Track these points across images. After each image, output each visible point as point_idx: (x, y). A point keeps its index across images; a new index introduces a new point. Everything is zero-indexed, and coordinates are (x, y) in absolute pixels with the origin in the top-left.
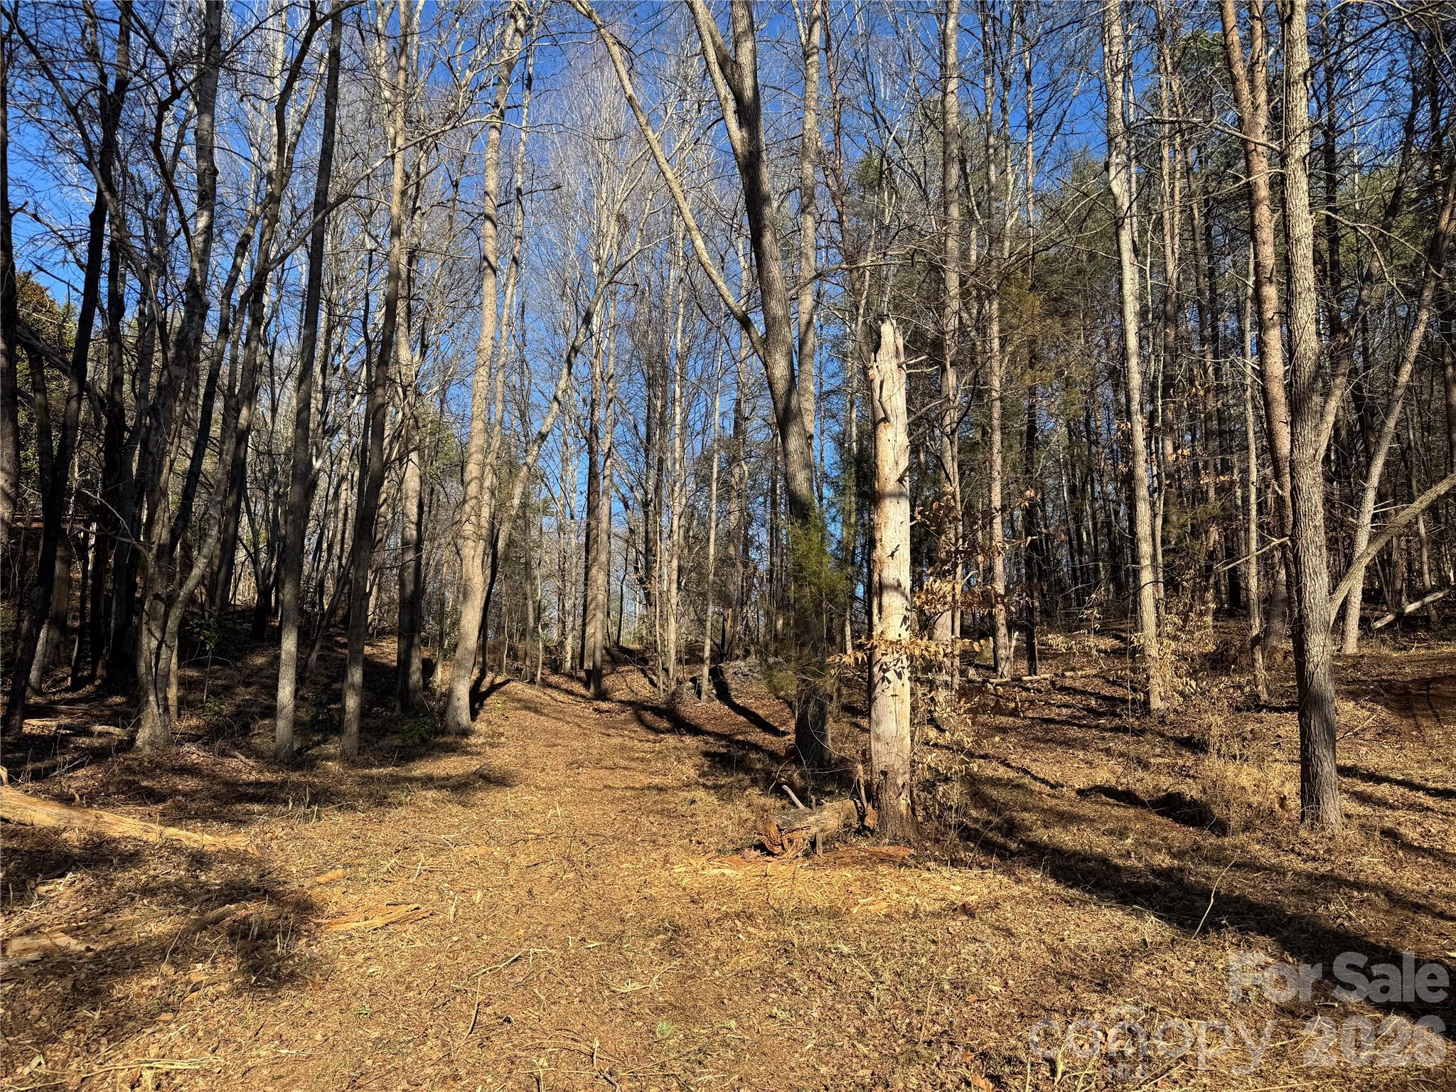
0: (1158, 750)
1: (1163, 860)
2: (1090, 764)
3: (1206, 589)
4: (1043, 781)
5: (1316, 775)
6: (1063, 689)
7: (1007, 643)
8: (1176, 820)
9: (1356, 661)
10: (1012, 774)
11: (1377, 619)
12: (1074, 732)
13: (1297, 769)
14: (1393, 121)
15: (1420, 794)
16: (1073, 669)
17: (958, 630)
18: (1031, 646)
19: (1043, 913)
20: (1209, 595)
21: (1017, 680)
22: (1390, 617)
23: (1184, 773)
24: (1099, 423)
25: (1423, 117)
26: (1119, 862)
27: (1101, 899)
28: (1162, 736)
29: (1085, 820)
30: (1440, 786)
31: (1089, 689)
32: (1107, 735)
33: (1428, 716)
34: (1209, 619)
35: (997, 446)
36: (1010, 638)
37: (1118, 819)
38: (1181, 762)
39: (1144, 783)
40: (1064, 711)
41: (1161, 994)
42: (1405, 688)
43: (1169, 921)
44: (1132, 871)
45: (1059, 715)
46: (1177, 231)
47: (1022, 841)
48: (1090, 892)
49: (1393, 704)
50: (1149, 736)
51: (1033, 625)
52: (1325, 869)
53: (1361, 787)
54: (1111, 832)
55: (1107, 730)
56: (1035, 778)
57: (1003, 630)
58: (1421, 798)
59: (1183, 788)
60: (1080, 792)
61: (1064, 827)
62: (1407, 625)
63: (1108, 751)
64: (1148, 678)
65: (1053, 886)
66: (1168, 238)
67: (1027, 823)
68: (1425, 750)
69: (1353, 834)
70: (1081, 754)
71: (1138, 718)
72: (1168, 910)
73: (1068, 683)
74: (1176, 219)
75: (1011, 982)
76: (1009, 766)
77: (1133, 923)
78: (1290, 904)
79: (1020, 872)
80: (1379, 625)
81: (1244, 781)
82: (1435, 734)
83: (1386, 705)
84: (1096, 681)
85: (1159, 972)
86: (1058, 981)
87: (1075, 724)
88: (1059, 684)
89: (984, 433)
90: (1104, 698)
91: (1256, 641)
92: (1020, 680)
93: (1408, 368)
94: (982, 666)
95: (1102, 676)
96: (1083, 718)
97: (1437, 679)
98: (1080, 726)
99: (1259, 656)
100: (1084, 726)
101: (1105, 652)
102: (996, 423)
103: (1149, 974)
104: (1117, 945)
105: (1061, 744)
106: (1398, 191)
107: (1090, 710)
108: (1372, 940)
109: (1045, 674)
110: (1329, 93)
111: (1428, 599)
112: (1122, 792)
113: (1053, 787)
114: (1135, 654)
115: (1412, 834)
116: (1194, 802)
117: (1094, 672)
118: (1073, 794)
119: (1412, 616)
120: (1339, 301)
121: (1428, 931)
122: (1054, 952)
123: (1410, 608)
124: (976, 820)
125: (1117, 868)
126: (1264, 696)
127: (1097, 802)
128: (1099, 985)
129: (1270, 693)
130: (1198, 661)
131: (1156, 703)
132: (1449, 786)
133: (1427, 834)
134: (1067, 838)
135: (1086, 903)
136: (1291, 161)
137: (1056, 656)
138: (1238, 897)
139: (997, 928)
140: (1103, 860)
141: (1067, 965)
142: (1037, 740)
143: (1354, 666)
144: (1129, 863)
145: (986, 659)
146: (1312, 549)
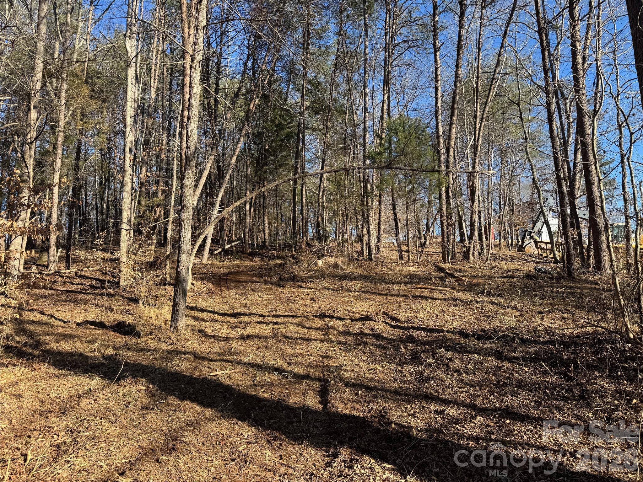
0: (119, 303)
1: (110, 351)
2: (86, 311)
3: (153, 234)
4: (61, 320)
5: (178, 310)
6: (81, 276)
7: (55, 254)
8: (120, 333)
9: (205, 266)
10: (44, 318)
11: (215, 250)
12: (82, 297)
13: (171, 308)
14: (241, 62)
15: (216, 315)
16: (88, 267)
17: (24, 246)
18: (68, 256)
19: (41, 384)
20: (154, 237)
21: (58, 272)
22: (220, 250)
23: (128, 313)
24: (116, 155)
25: (250, 64)
26: (89, 355)
27: (75, 373)
28: (123, 297)
29: (77, 337)
30: (223, 312)
31: (93, 276)
32: (97, 297)
33: (225, 287)
34: (152, 247)
35: (59, 155)
36: (57, 251)
37: (93, 335)
38: (127, 308)
39: (109, 318)
40: (79, 287)
41: (91, 411)
42: (220, 276)
43: (104, 378)
44: (93, 358)
45: (76, 289)
46: (157, 77)
47: (42, 350)
48: (70, 370)
49: (214, 282)
50: (117, 297)
51: (70, 246)
52: (174, 347)
53: (197, 314)
54: (89, 341)
55: (98, 295)
56: (56, 319)
57: (53, 248)
58: (217, 317)
59: (125, 319)
60: (79, 324)
61: (66, 341)
62: (226, 253)
63: (96, 305)
64: (120, 271)
65: (52, 370)
66: (153, 79)
67: (47, 341)
68: (221, 299)
69: (188, 333)
70: (83, 307)
71: (113, 289)
72: (105, 373)
73: (83, 273)
74: (157, 72)
75: (14, 421)
76: (43, 314)
77: (88, 381)
78: (157, 364)
79: (36, 366)
80: (216, 252)
81: (152, 314)
82: (226, 293)
83: (212, 283)
84: (98, 273)
85: (93, 401)
86: (41, 415)
87: (83, 293)
88: (79, 274)
89: (54, 148)
90: (100, 280)
91: (168, 257)
92: (59, 272)
93: (235, 157)
94: (40, 265)
95: (100, 270)
96: (88, 290)
97: (230, 273)
98: (85, 294)
99: (168, 263)
100: (88, 293)
101: (104, 259)
102: (60, 143)
103: (88, 404)
104: (77, 393)
105: (74, 302)
106: (239, 89)
107: (92, 286)
108: (185, 373)
109: (73, 269)
110: (221, 42)
111: (233, 244)
112: (99, 323)
113: (65, 322)
114: (115, 261)
115: (209, 331)
116: (129, 325)
117: (98, 269)
118: (75, 325)
119: (228, 250)
120: (216, 125)
121: (205, 367)
122: (42, 401)
123: (227, 247)
124: (18, 342)
125: (87, 358)
126: (168, 279)
127: (85, 328)
128: (62, 413)
129: (171, 279)
130: (144, 265)
131: (122, 283)
132: (226, 312)
133: (214, 330)
134: (66, 346)
135: (67, 375)
136: (195, 61)
137: (81, 261)
138: (138, 364)
139: (14, 395)
140: (81, 355)
141: (47, 406)
142: (63, 301)
143: (204, 268)
144: (93, 355)
145: (44, 262)
146: (187, 220)
